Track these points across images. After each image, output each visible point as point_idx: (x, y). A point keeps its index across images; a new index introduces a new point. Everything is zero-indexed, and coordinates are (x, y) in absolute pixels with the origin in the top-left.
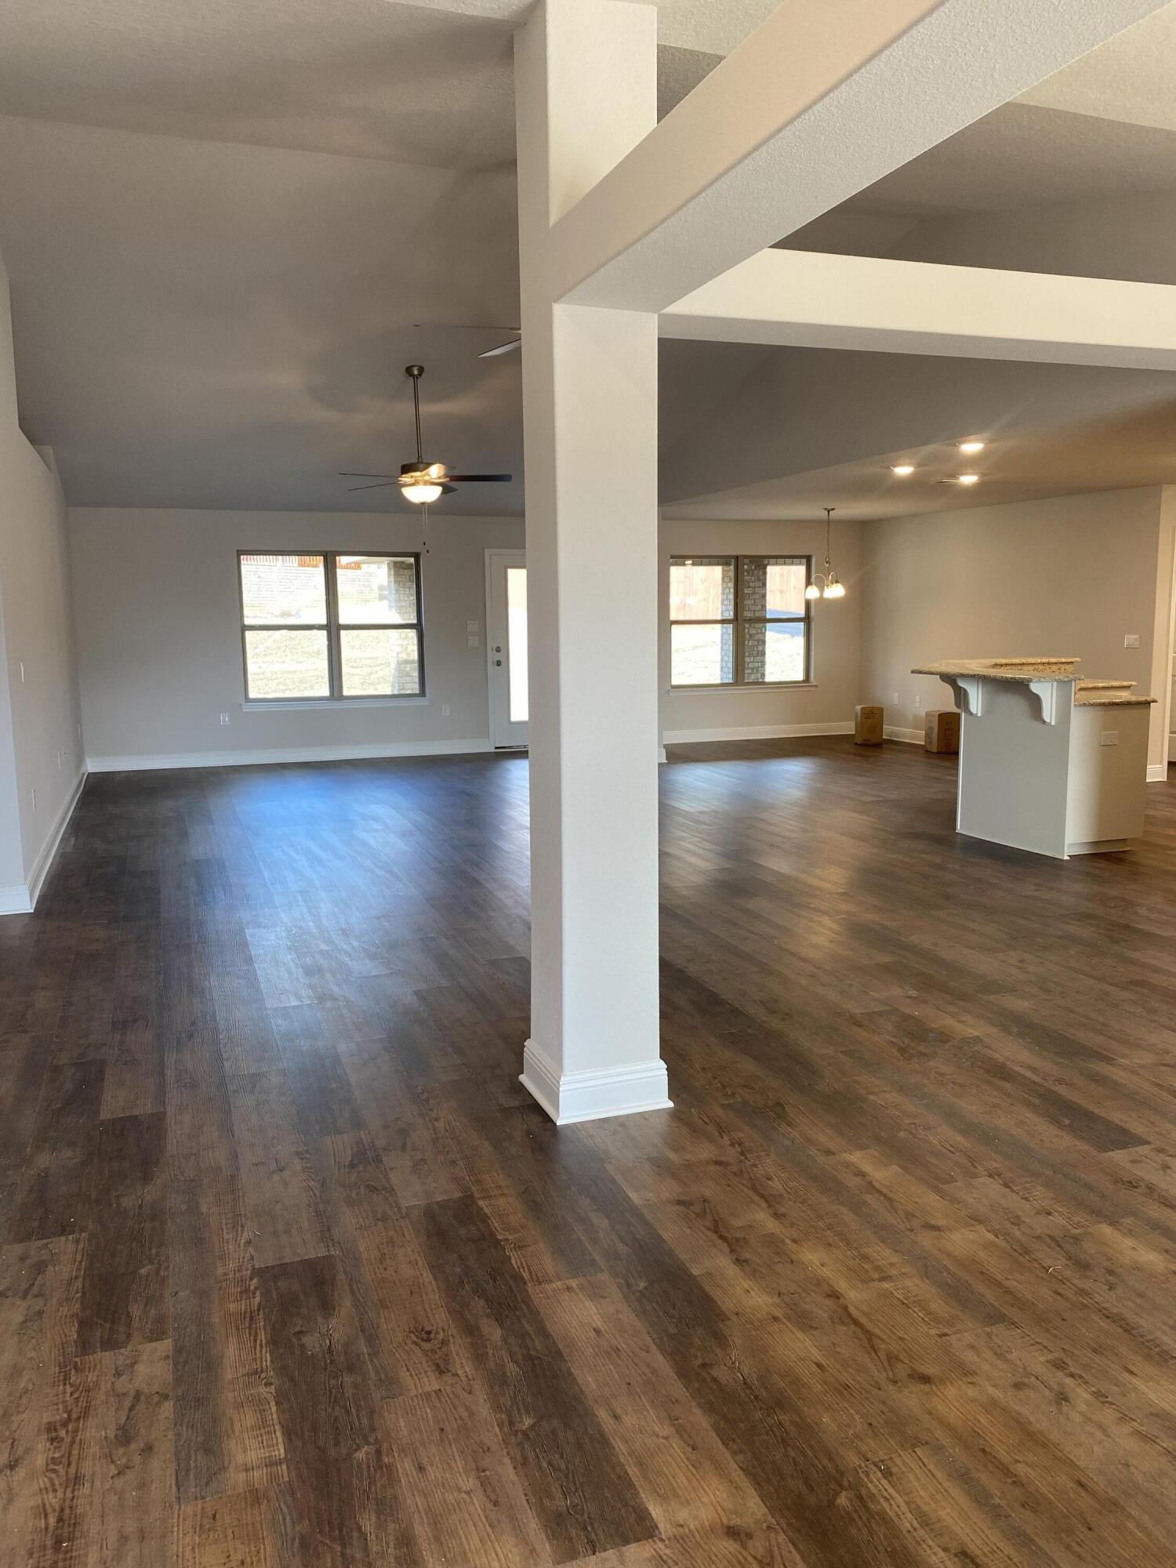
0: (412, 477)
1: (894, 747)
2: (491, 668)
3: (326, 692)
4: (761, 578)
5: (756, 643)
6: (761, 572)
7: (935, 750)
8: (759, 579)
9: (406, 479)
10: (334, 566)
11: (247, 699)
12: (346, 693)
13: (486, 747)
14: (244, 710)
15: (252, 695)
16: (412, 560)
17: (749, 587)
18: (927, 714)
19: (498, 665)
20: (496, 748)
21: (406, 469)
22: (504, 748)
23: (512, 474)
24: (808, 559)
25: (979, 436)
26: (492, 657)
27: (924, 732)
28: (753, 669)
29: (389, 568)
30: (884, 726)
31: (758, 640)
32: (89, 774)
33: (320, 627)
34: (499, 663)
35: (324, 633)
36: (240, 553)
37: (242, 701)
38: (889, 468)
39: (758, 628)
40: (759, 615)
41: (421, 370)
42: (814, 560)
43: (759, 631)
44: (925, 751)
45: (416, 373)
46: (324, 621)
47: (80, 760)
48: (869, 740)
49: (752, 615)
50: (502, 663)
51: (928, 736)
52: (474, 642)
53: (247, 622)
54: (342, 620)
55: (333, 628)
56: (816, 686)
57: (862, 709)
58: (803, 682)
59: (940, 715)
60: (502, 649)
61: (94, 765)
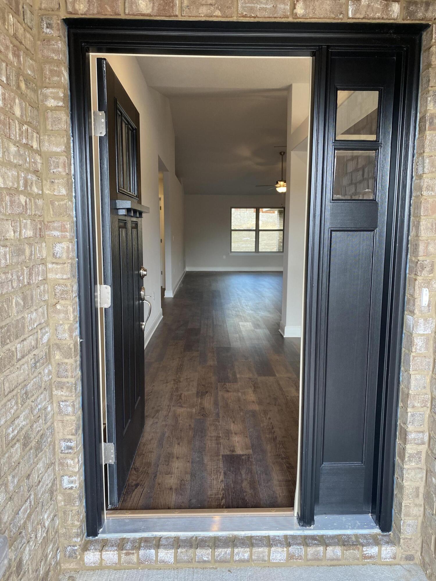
3: (254, 250)
10: (259, 212)
11: (231, 252)
12: (260, 250)
14: (230, 255)
15: (233, 250)
16: (283, 209)
29: (278, 212)
32: (187, 271)
33: (253, 230)
35: (254, 232)
36: (232, 207)
46: (255, 228)
47: (184, 267)
53: (232, 228)
54: (260, 228)
55: (257, 231)
61: (188, 269)
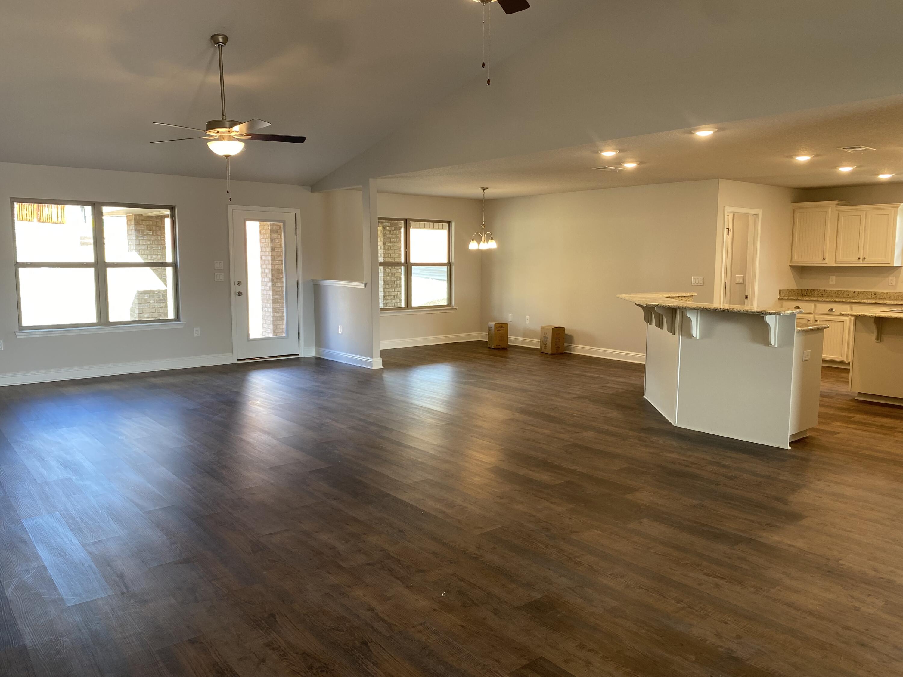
0: (218, 132)
1: (517, 350)
2: (234, 297)
3: (93, 319)
4: (398, 236)
5: (395, 279)
6: (398, 232)
7: (550, 352)
8: (396, 237)
9: (212, 133)
10: (101, 214)
11: (21, 327)
12: (112, 319)
13: (232, 360)
14: (18, 337)
15: (25, 323)
17: (391, 242)
18: (542, 328)
19: (239, 295)
20: (238, 360)
21: (212, 125)
22: (244, 360)
23: (306, 137)
24: (449, 223)
25: (711, 125)
26: (234, 289)
27: (540, 340)
28: (394, 296)
29: (128, 219)
30: (509, 336)
31: (397, 277)
33: (89, 265)
34: (240, 294)
35: (93, 270)
36: (14, 200)
37: (17, 330)
38: (598, 153)
39: (396, 269)
40: (397, 260)
41: (226, 39)
42: (453, 225)
43: (398, 271)
44: (541, 353)
45: (221, 40)
46: (91, 259)
48: (500, 346)
49: (393, 260)
50: (243, 294)
51: (543, 343)
52: (220, 277)
53: (20, 260)
54: (107, 259)
55: (100, 266)
56: (456, 309)
57: (495, 325)
58: (447, 306)
59: (553, 329)
60: (242, 283)
